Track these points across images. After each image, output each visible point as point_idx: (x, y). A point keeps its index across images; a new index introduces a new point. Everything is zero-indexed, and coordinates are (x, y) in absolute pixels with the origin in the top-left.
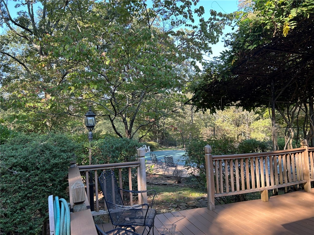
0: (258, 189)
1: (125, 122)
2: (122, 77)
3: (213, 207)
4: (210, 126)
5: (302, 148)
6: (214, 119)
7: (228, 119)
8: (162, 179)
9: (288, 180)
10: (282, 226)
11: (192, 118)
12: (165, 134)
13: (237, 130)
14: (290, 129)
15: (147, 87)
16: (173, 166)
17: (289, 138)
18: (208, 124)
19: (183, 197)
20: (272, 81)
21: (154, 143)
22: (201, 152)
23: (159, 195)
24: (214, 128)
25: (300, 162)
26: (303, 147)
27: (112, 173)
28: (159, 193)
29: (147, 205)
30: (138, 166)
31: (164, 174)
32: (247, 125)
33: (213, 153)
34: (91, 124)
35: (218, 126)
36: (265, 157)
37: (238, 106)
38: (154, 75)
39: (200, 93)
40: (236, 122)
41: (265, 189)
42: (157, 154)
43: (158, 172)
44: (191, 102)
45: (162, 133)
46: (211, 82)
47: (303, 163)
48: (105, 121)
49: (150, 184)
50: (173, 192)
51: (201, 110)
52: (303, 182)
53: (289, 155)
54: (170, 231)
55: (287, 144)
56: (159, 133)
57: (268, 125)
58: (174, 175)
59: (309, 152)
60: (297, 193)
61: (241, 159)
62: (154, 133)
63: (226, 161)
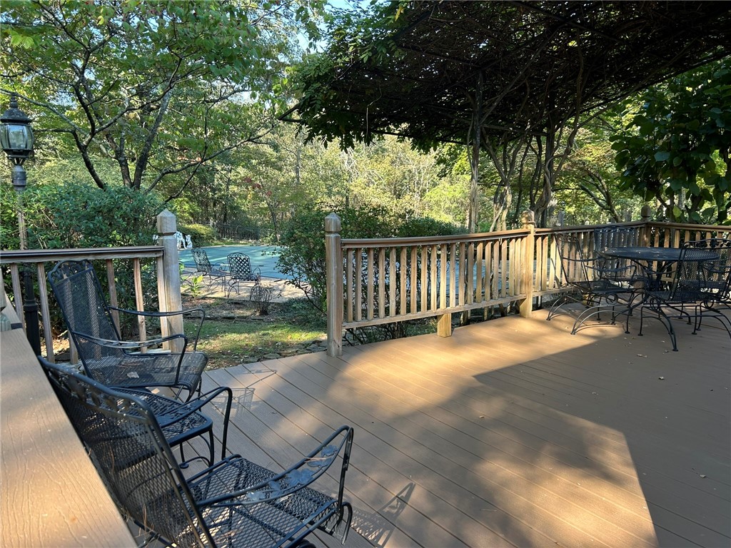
0: (434, 311)
1: (122, 159)
2: (108, 17)
3: (338, 350)
4: (339, 193)
5: (525, 228)
6: (348, 177)
7: (377, 179)
8: (223, 308)
9: (491, 294)
10: (474, 378)
11: (297, 172)
12: (232, 208)
13: (396, 205)
14: (506, 188)
15: (181, 59)
16: (249, 279)
17: (502, 208)
18: (335, 190)
19: (272, 342)
20: (481, 75)
21: (202, 227)
22: (315, 233)
23: (214, 340)
24: (347, 198)
25: (518, 259)
26: (527, 228)
27: (87, 269)
28: (215, 335)
29: (181, 336)
30: (160, 257)
31: (227, 298)
32: (417, 196)
33: (343, 233)
34: (20, 146)
35: (356, 195)
36: (452, 244)
37: (402, 136)
38: (198, 19)
39: (317, 90)
40: (395, 187)
41: (445, 312)
42: (210, 254)
43: (212, 293)
44: (295, 116)
45: (224, 208)
46: (345, 63)
47: (523, 260)
48: (65, 162)
49: (192, 318)
50: (249, 333)
51: (319, 139)
52: (520, 297)
53: (498, 242)
54: (240, 402)
55: (497, 220)
56: (215, 205)
57: (460, 195)
58: (253, 299)
59: (536, 237)
60: (505, 320)
61: (402, 248)
62: (203, 204)
63: (372, 253)
